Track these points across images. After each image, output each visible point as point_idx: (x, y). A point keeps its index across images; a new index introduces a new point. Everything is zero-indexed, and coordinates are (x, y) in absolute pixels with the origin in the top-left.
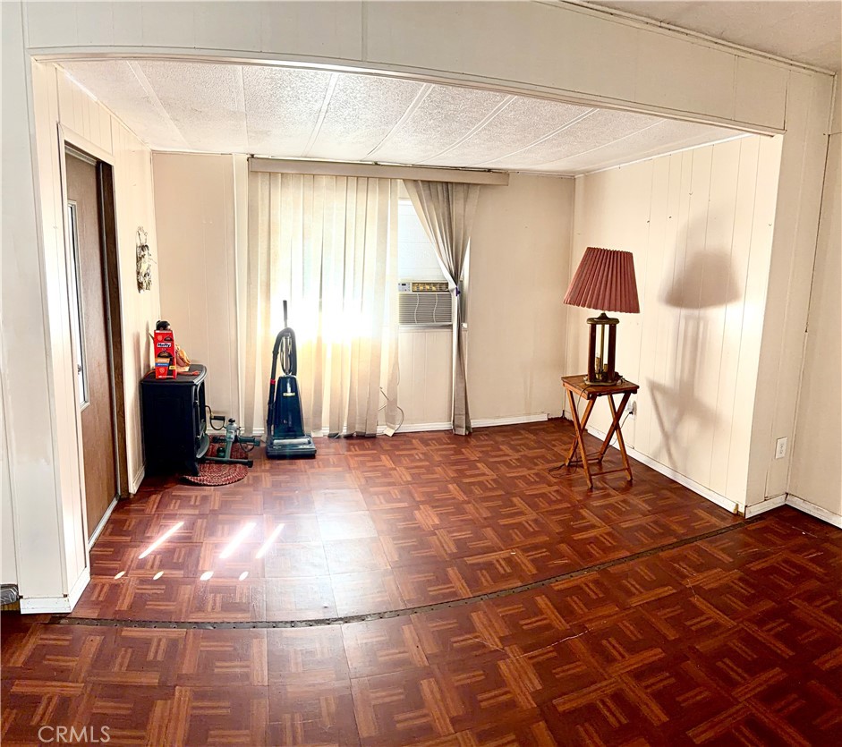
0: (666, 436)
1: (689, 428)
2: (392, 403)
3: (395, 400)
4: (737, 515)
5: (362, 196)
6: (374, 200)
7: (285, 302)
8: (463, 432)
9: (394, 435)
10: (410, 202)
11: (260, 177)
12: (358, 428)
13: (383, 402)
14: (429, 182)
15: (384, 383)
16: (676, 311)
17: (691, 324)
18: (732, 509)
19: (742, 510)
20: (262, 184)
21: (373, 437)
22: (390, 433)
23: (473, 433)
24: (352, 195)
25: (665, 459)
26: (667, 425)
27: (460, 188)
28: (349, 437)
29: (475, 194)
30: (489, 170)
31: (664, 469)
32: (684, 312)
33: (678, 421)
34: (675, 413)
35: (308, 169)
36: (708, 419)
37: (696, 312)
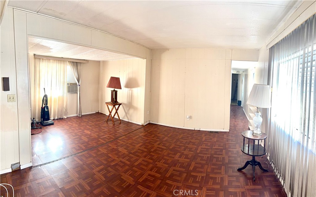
0: (126, 113)
1: (131, 111)
2: (66, 110)
3: (67, 110)
4: (142, 125)
5: (60, 64)
6: (62, 65)
7: (44, 88)
8: (81, 116)
9: (67, 118)
10: (69, 66)
11: (37, 59)
12: (59, 117)
13: (64, 110)
14: (73, 62)
15: (65, 106)
16: (127, 89)
17: (130, 91)
18: (141, 124)
19: (143, 124)
20: (37, 61)
21: (62, 119)
22: (66, 117)
23: (82, 116)
24: (58, 64)
25: (126, 118)
26: (126, 111)
27: (79, 64)
28: (57, 119)
29: (82, 65)
30: (85, 60)
31: (126, 120)
32: (129, 89)
33: (129, 110)
34: (128, 109)
35: (49, 58)
36: (135, 109)
37: (131, 89)
